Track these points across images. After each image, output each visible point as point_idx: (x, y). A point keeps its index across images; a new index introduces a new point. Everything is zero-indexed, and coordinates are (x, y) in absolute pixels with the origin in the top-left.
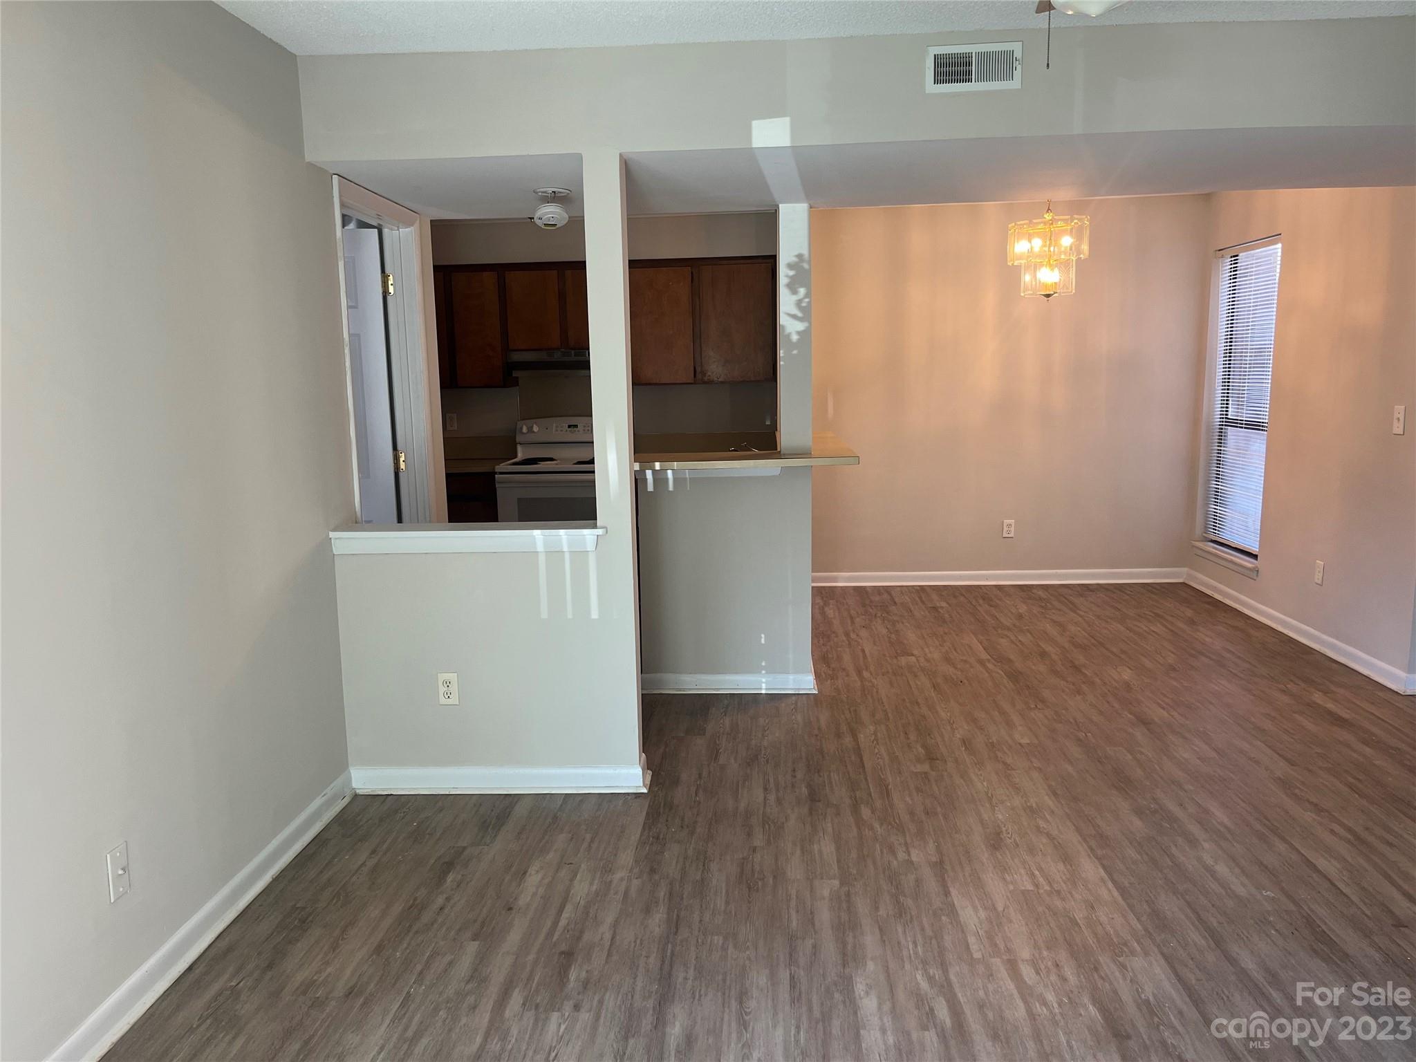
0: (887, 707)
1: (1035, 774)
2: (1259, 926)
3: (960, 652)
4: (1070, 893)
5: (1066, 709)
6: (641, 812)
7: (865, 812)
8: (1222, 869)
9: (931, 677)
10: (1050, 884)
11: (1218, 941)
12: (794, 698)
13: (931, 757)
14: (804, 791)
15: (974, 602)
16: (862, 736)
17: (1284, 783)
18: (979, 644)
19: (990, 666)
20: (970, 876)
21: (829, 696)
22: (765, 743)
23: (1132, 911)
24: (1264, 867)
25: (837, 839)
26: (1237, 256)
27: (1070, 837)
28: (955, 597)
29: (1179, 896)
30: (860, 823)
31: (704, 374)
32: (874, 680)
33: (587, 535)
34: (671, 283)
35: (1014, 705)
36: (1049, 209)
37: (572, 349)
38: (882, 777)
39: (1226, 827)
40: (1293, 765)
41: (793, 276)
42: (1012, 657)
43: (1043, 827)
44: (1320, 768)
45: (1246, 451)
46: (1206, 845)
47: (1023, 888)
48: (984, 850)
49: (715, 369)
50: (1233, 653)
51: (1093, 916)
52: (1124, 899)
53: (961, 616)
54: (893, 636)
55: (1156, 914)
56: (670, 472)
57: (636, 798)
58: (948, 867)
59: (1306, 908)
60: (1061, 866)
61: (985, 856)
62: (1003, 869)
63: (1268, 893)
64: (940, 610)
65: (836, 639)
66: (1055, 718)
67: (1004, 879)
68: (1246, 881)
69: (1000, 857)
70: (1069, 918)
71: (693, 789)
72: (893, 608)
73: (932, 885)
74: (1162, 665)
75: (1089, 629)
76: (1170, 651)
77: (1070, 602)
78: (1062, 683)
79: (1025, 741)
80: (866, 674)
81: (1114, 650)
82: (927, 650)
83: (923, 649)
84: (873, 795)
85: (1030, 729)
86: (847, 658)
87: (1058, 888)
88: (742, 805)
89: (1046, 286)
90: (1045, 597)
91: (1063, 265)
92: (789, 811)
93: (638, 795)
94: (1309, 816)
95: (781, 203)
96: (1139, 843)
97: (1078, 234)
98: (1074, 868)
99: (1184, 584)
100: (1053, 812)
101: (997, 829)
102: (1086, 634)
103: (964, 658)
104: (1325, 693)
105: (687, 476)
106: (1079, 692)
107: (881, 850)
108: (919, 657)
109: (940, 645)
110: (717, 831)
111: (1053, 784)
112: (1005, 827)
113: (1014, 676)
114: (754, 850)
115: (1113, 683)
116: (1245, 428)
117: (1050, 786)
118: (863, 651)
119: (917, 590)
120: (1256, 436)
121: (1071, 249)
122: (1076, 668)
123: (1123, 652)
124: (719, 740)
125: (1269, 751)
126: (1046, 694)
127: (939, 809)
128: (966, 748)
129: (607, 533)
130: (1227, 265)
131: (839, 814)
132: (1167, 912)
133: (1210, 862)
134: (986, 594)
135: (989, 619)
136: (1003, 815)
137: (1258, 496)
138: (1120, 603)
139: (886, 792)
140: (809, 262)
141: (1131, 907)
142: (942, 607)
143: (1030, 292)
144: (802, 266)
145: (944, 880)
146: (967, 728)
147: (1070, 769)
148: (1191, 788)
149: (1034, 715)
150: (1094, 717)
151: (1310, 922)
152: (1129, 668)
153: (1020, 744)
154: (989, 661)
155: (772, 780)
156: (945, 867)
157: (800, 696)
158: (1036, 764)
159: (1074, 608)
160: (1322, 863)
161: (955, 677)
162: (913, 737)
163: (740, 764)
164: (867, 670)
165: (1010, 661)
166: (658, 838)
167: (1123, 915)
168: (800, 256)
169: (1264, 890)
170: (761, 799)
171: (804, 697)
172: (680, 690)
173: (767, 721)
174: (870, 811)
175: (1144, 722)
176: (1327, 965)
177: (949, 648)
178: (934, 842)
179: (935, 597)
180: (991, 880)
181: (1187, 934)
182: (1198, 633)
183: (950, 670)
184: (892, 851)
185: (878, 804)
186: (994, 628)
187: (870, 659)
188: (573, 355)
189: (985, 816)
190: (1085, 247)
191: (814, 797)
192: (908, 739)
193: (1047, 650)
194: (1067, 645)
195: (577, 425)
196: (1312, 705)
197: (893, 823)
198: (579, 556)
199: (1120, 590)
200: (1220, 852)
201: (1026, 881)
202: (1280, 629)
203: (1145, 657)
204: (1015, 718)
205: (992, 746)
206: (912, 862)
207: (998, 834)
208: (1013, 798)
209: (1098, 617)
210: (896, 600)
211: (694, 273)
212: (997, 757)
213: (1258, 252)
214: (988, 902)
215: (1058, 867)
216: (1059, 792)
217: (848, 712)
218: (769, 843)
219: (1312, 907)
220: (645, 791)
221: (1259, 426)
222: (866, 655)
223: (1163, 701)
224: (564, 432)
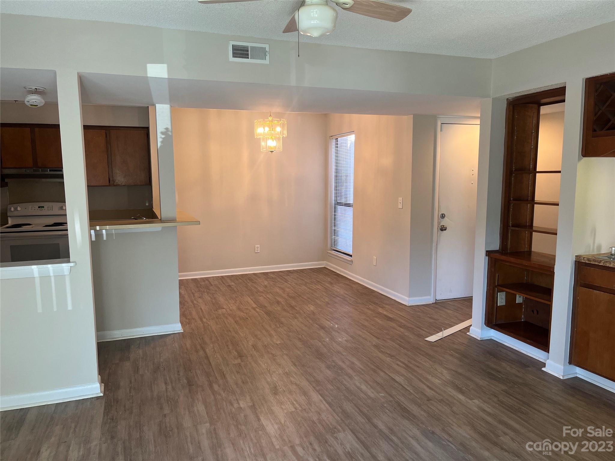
0: (216, 334)
1: (285, 357)
2: (382, 409)
3: (243, 305)
4: (309, 409)
5: (292, 326)
6: (101, 406)
7: (216, 387)
8: (364, 387)
9: (234, 318)
10: (301, 406)
11: (369, 419)
12: (172, 336)
13: (241, 356)
14: (185, 381)
15: (246, 282)
16: (207, 350)
17: (377, 347)
18: (251, 300)
19: (258, 310)
20: (267, 409)
21: (189, 332)
22: (162, 360)
23: (335, 412)
24: (378, 384)
25: (205, 403)
26: (337, 139)
27: (305, 384)
28: (238, 280)
29: (351, 402)
30: (214, 393)
31: (114, 181)
32: (209, 322)
33: (65, 267)
34: (95, 137)
35: (271, 326)
36: (270, 115)
37: (40, 168)
38: (220, 368)
39: (361, 369)
40: (378, 339)
41: (165, 138)
42: (266, 305)
43: (293, 381)
44: (388, 339)
45: (345, 215)
46: (356, 378)
47: (291, 411)
48: (271, 396)
49: (120, 178)
50: (348, 295)
51: (321, 417)
52: (331, 407)
53: (241, 288)
54: (214, 300)
55: (344, 412)
56: (104, 231)
57: (97, 399)
58: (257, 407)
59: (396, 398)
60: (304, 397)
61: (271, 398)
62: (281, 403)
63: (382, 394)
64: (232, 286)
65: (187, 304)
66: (288, 330)
67: (282, 408)
68: (373, 391)
69: (278, 398)
70: (311, 420)
71: (128, 390)
72: (211, 287)
73: (252, 417)
74: (324, 302)
75: (294, 289)
76: (326, 296)
77: (284, 278)
78: (288, 314)
79: (278, 342)
80: (204, 320)
81: (305, 297)
82: (229, 305)
83: (228, 305)
84: (218, 378)
85: (279, 337)
86: (194, 313)
87: (305, 408)
88: (155, 394)
89: (270, 147)
90: (274, 277)
91: (278, 139)
92: (179, 393)
93: (98, 398)
94: (388, 359)
95: (157, 104)
96: (332, 382)
97: (282, 126)
98: (309, 397)
99: (325, 267)
100: (296, 373)
101: (274, 385)
102: (293, 292)
103: (246, 307)
104: (382, 307)
105: (114, 233)
106: (296, 318)
107: (226, 404)
108: (227, 309)
109: (235, 303)
110: (144, 410)
111: (293, 360)
112: (277, 383)
113: (268, 313)
114: (165, 416)
115: (308, 312)
116: (344, 206)
117: (292, 362)
118: (201, 309)
119: (220, 278)
120: (348, 209)
121: (280, 133)
122: (293, 307)
123: (309, 298)
124: (138, 362)
125: (369, 334)
126: (283, 320)
127: (248, 380)
128: (255, 349)
129: (76, 264)
130: (333, 142)
131: (203, 390)
132: (348, 410)
133: (358, 385)
134: (250, 277)
135: (253, 289)
136: (275, 378)
137: (351, 232)
138: (303, 277)
139: (223, 376)
140: (172, 132)
141: (334, 410)
142: (233, 285)
143: (265, 150)
144: (168, 134)
145: (256, 414)
146: (253, 340)
147: (299, 352)
148: (345, 354)
149: (280, 330)
150: (303, 328)
151: (399, 405)
152: (312, 305)
153: (277, 344)
154: (257, 308)
155: (168, 378)
156: (256, 407)
157: (175, 334)
158: (285, 352)
159: (286, 281)
160: (397, 378)
161: (244, 317)
162: (231, 347)
163: (151, 373)
164: (204, 318)
165: (265, 307)
166: (113, 419)
167: (332, 415)
168: (167, 129)
169: (380, 393)
170: (164, 388)
171: (177, 334)
172: (113, 338)
173: (161, 349)
174: (218, 386)
175: (323, 328)
176: (409, 422)
177: (239, 304)
178: (249, 396)
179: (229, 281)
180: (276, 409)
181: (357, 418)
182: (334, 288)
183: (242, 314)
184: (232, 405)
185: (221, 382)
186: (256, 292)
187: (205, 313)
188: (40, 171)
189: (269, 380)
190: (285, 132)
191: (190, 384)
192: (229, 348)
193: (279, 300)
194: (286, 297)
195: (44, 207)
196: (379, 313)
197: (229, 390)
198: (60, 278)
199: (302, 272)
200: (361, 380)
201: (291, 407)
202: (362, 283)
203: (317, 299)
204: (273, 333)
205: (265, 347)
206: (241, 408)
207: (276, 387)
208: (278, 369)
209: (296, 284)
210: (212, 283)
211: (107, 133)
212: (268, 351)
213: (345, 138)
214: (277, 420)
215: (303, 398)
216: (296, 364)
217: (199, 339)
218: (172, 411)
219: (398, 397)
220: (102, 395)
221: (350, 205)
222: (203, 311)
223: (328, 318)
224: (36, 210)
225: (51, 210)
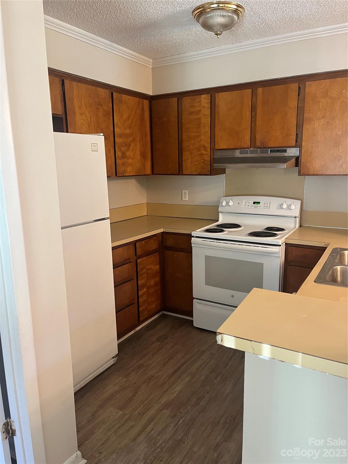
37: (259, 148)
188: (259, 152)
195: (260, 202)
224: (250, 207)
225: (268, 208)
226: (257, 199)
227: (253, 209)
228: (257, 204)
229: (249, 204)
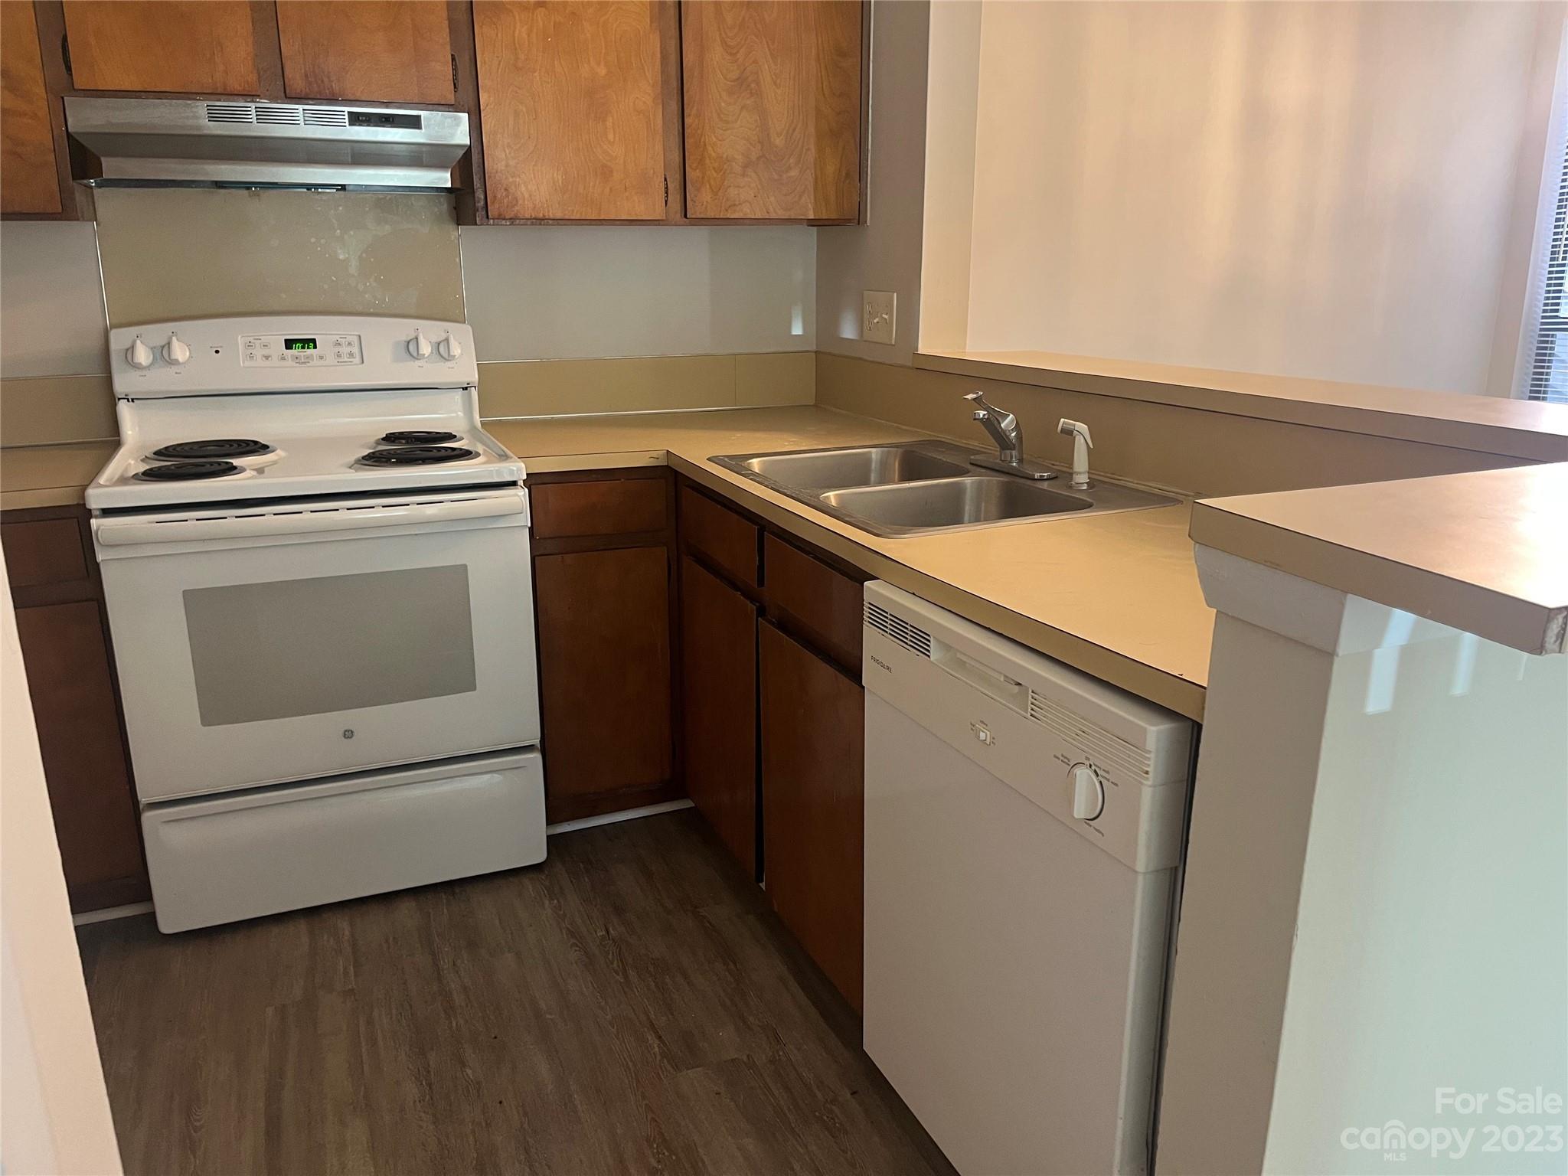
195: (312, 340)
224: (275, 361)
225: (357, 360)
226: (300, 327)
227: (292, 371)
228: (303, 348)
229: (266, 352)
